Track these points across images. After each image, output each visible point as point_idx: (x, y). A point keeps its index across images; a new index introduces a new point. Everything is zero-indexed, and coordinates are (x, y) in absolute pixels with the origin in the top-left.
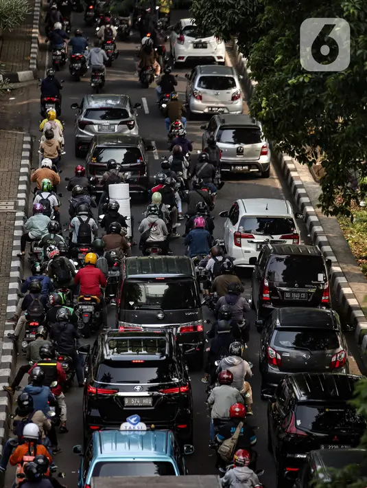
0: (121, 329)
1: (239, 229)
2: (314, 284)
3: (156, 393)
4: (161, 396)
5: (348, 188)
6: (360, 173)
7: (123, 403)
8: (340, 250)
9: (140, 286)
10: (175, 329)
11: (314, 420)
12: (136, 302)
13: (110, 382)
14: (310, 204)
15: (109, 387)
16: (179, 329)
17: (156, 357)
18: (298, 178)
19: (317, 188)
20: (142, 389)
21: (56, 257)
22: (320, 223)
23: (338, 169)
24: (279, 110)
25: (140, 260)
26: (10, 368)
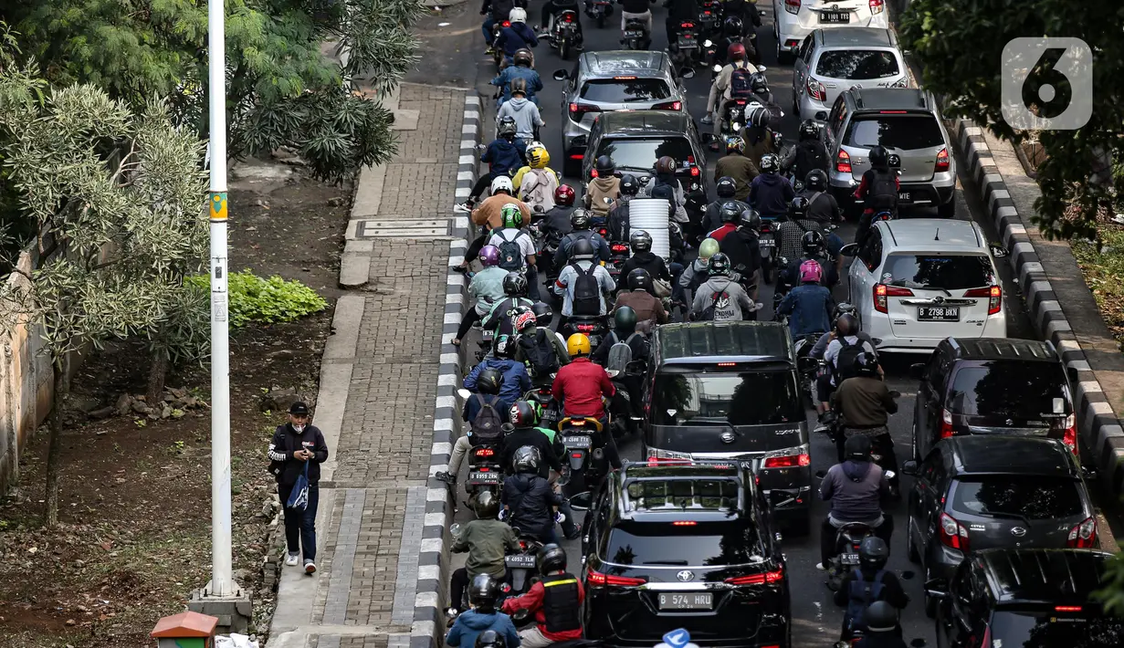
0: (652, 463)
1: (883, 278)
2: (1044, 420)
3: (720, 584)
4: (730, 589)
5: (1091, 185)
6: (1115, 156)
7: (657, 603)
8: (1077, 307)
9: (689, 380)
10: (755, 462)
11: (1028, 638)
12: (680, 410)
13: (631, 563)
14: (1018, 219)
15: (628, 573)
16: (763, 462)
17: (720, 514)
18: (995, 170)
19: (1031, 188)
20: (692, 578)
21: (529, 326)
22: (1037, 256)
23: (1072, 148)
24: (957, 35)
25: (689, 330)
26: (442, 537)
